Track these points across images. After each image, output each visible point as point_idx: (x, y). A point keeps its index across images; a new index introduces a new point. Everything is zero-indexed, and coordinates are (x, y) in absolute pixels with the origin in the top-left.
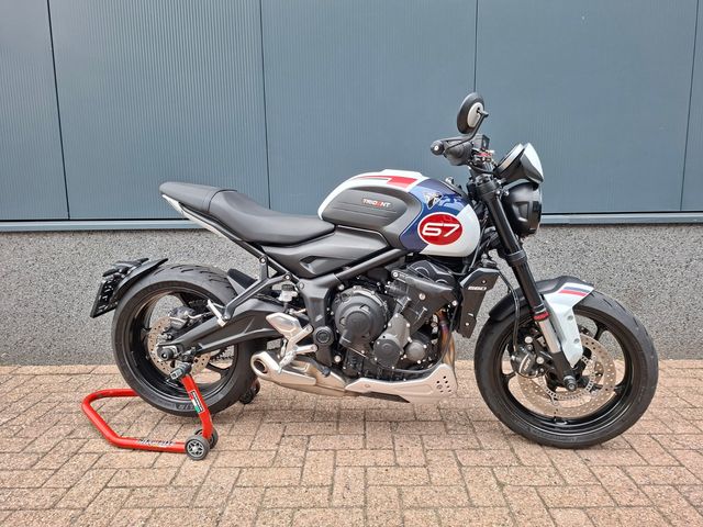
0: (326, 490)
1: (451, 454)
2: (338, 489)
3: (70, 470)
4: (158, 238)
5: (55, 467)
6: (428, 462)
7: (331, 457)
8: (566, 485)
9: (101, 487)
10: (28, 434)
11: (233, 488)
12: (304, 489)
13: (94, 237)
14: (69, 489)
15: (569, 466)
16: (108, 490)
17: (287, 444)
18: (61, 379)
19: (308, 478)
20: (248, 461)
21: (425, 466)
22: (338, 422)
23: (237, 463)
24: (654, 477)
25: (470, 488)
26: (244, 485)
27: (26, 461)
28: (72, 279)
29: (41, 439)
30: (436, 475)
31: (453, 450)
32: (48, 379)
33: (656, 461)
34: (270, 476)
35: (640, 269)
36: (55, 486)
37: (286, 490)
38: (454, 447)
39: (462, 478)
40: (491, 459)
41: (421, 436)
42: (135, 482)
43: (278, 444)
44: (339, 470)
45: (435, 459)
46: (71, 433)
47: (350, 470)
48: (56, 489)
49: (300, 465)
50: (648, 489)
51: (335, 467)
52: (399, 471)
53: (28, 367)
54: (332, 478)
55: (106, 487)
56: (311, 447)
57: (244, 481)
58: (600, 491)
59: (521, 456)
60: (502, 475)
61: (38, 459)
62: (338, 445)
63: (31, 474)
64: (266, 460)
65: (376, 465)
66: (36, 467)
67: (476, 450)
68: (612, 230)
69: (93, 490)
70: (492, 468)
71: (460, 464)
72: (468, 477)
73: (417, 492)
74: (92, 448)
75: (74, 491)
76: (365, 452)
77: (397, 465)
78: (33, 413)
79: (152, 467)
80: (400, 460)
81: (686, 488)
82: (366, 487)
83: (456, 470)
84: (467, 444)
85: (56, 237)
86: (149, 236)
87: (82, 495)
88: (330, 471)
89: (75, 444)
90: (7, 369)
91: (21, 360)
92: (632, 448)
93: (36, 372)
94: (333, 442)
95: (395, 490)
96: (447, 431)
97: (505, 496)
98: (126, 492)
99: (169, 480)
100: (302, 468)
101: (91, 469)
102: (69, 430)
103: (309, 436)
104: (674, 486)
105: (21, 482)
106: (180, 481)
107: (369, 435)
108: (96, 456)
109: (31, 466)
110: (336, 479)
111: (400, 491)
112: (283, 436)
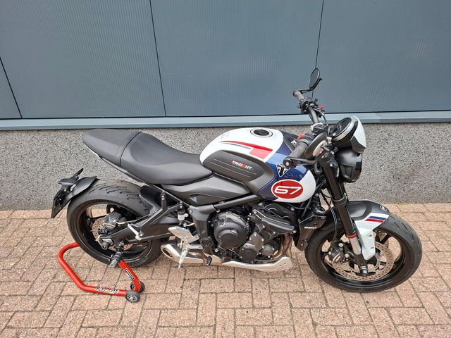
0: (211, 330)
1: (286, 296)
2: (219, 329)
3: (58, 312)
5: (49, 309)
6: (272, 304)
7: (214, 300)
8: (353, 324)
9: (79, 327)
10: (29, 277)
11: (157, 328)
12: (198, 329)
14: (60, 328)
15: (356, 307)
16: (83, 330)
17: (187, 288)
18: (41, 223)
19: (202, 320)
20: (164, 304)
21: (270, 308)
23: (157, 305)
24: (406, 319)
25: (296, 327)
26: (163, 325)
27: (30, 304)
29: (37, 282)
30: (277, 315)
31: (288, 293)
32: (32, 224)
33: (408, 303)
34: (178, 317)
36: (51, 326)
37: (188, 330)
38: (289, 289)
39: (292, 319)
40: (310, 301)
41: (268, 279)
42: (98, 323)
43: (182, 288)
44: (219, 312)
45: (276, 301)
46: (54, 277)
47: (226, 312)
48: (52, 328)
49: (195, 307)
50: (400, 328)
51: (217, 309)
52: (255, 312)
54: (215, 320)
55: (81, 326)
56: (202, 290)
57: (162, 322)
58: (372, 330)
59: (328, 298)
60: (316, 316)
61: (38, 302)
62: (218, 289)
63: (35, 315)
64: (175, 303)
65: (241, 307)
66: (38, 309)
67: (302, 292)
69: (75, 329)
71: (291, 307)
72: (296, 318)
73: (265, 331)
74: (69, 291)
75: (63, 331)
76: (235, 295)
77: (254, 307)
79: (107, 308)
80: (256, 303)
81: (422, 328)
82: (235, 327)
83: (289, 312)
84: (296, 287)
87: (68, 334)
88: (213, 312)
89: (58, 287)
90: (5, 214)
93: (25, 216)
94: (215, 286)
95: (252, 329)
97: (316, 335)
98: (94, 331)
99: (118, 321)
100: (197, 309)
101: (70, 311)
102: (53, 274)
103: (201, 280)
104: (416, 325)
105: (30, 323)
106: (125, 322)
107: (237, 279)
108: (72, 298)
109: (35, 307)
110: (218, 320)
111: (255, 329)
112: (185, 280)
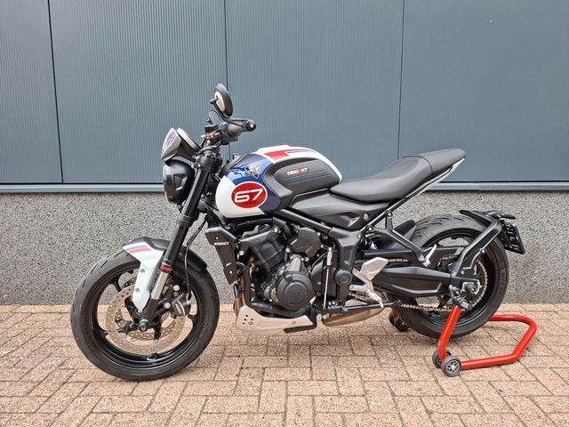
0: (280, 417)
1: (385, 384)
2: (290, 415)
3: (60, 397)
4: (137, 199)
5: (48, 395)
6: (366, 392)
7: (284, 387)
8: (485, 413)
9: (88, 412)
10: (25, 364)
11: (201, 414)
12: (261, 416)
13: (83, 198)
14: (60, 414)
15: (486, 396)
16: (93, 415)
17: (245, 376)
18: (53, 317)
19: (265, 406)
20: (212, 390)
21: (363, 396)
22: (288, 356)
23: (203, 392)
24: (558, 406)
25: (403, 415)
26: (210, 411)
27: (24, 389)
28: (64, 233)
29: (36, 369)
30: (373, 403)
31: (387, 382)
32: (43, 317)
33: (558, 391)
34: (232, 404)
35: (538, 228)
36: (49, 411)
37: (246, 416)
38: (388, 378)
39: (396, 407)
40: (420, 389)
41: (358, 369)
42: (116, 408)
43: (238, 375)
44: (291, 399)
45: (372, 389)
46: (62, 365)
47: (300, 399)
48: (49, 414)
49: (257, 394)
50: (554, 417)
51: (287, 396)
52: (342, 400)
53: (26, 307)
54: (285, 406)
55: (92, 412)
56: (266, 378)
57: (209, 408)
58: (515, 418)
59: (444, 387)
60: (430, 404)
61: (34, 387)
62: (289, 377)
63: (27, 401)
64: (228, 389)
65: (322, 395)
66: (32, 394)
67: (407, 381)
68: (515, 195)
69: (81, 415)
70: (420, 397)
71: (393, 394)
72: (401, 405)
73: (358, 418)
74: (80, 378)
75: (65, 416)
76: (312, 382)
77: (340, 395)
78: (30, 346)
79: (130, 394)
80: (343, 390)
82: (314, 414)
83: (390, 399)
84: (398, 376)
85: (51, 198)
86: (129, 198)
87: (71, 420)
88: (283, 399)
89: (65, 374)
90: (8, 308)
91: (20, 301)
92: (537, 380)
93: (32, 311)
94: (284, 374)
95: (339, 416)
96: (381, 365)
97: (433, 422)
98: (109, 417)
99: (145, 407)
100: (259, 396)
101: (78, 396)
102: (60, 361)
103: (264, 369)
105: (18, 408)
106: (156, 408)
107: (315, 368)
108: (83, 385)
109: (28, 393)
110: (289, 406)
111: (343, 417)
112: (242, 368)
